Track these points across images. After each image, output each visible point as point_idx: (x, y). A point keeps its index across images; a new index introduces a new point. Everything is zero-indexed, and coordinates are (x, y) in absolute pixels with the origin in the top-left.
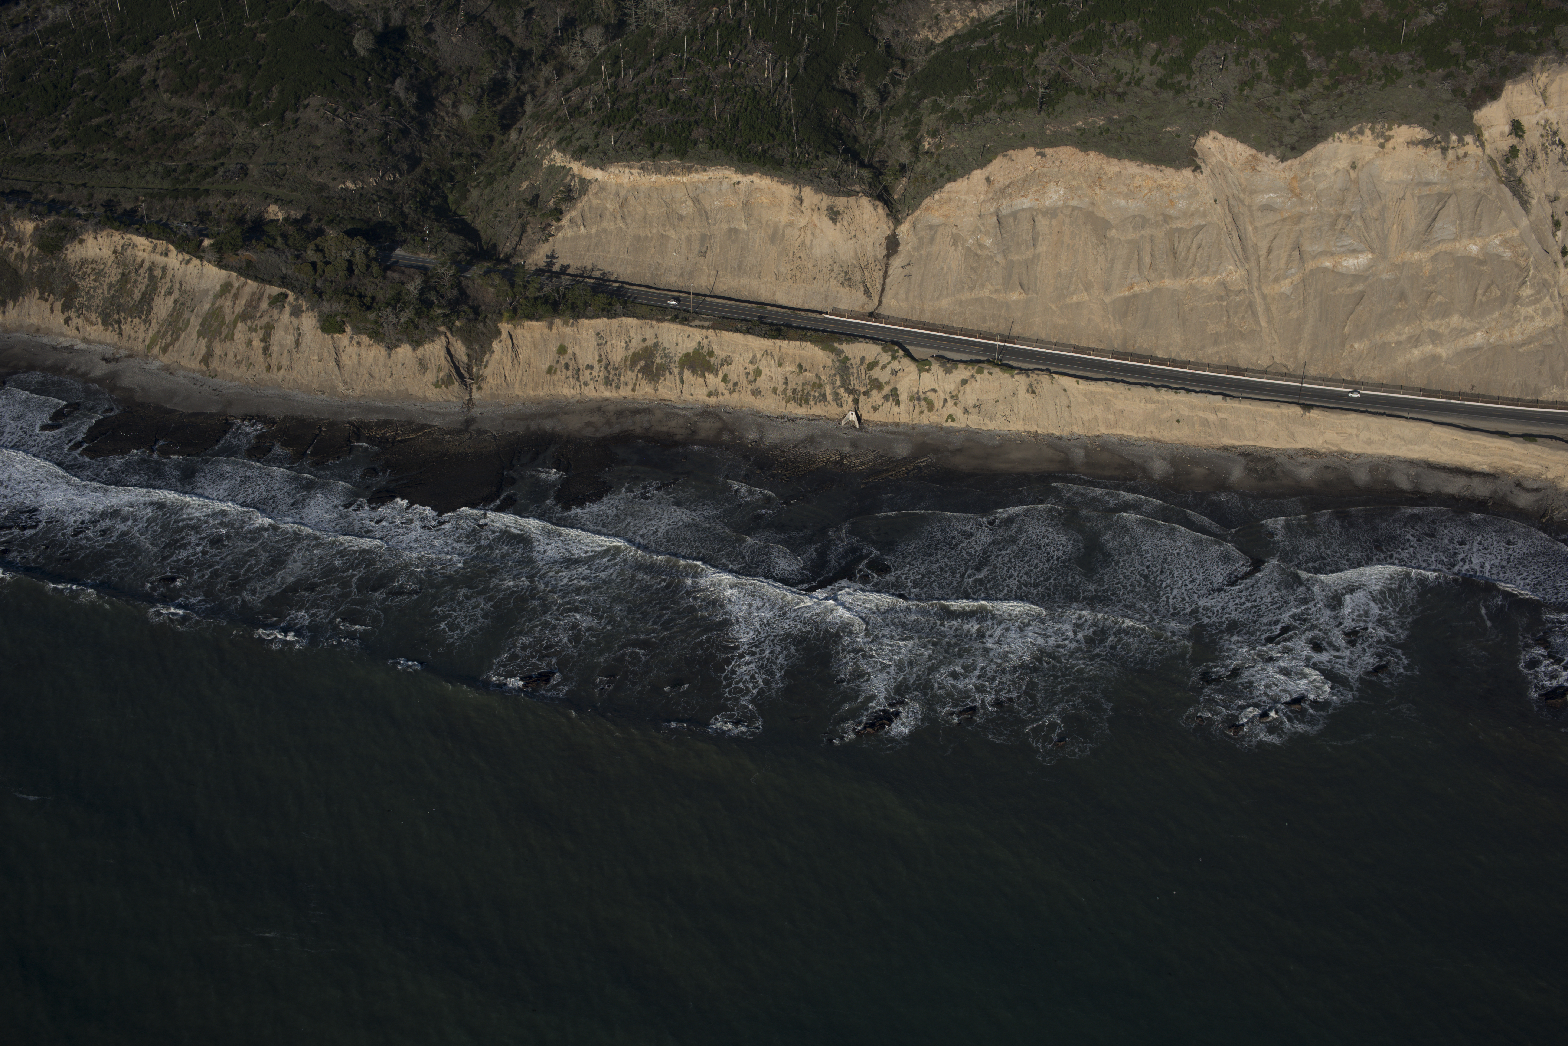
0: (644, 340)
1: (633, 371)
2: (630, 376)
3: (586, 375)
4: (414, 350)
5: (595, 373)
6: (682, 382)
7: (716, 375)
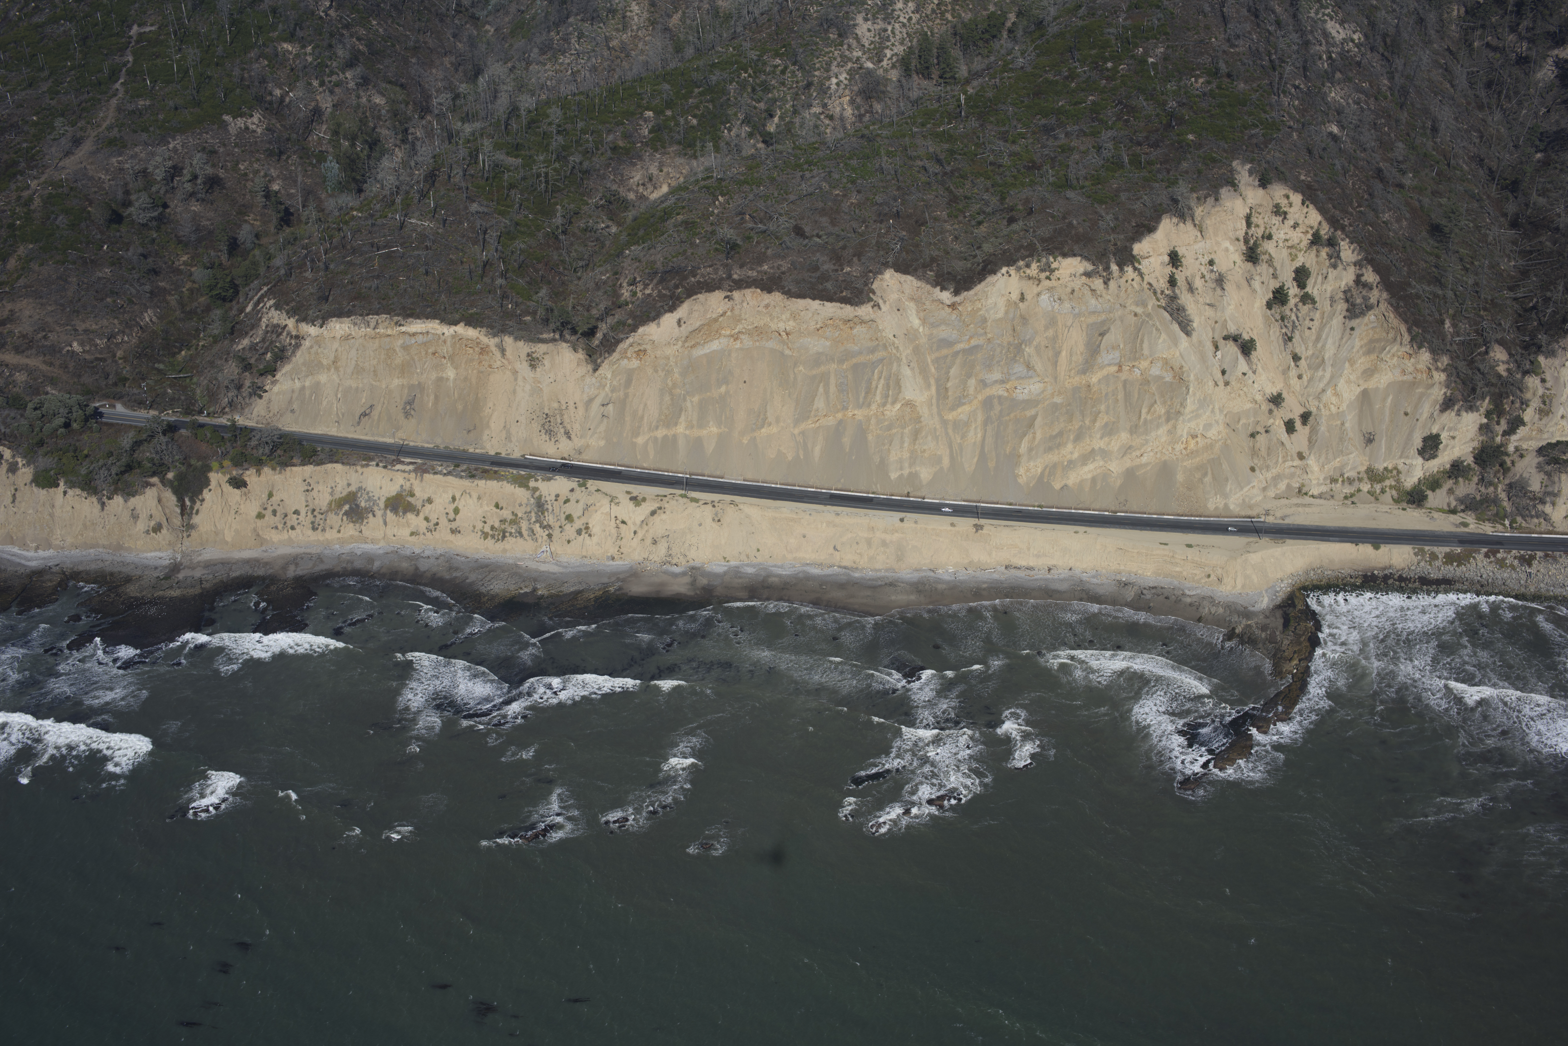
0: (349, 485)
1: (337, 514)
2: (334, 519)
3: (292, 519)
4: (126, 501)
5: (302, 517)
6: (385, 523)
7: (418, 515)
